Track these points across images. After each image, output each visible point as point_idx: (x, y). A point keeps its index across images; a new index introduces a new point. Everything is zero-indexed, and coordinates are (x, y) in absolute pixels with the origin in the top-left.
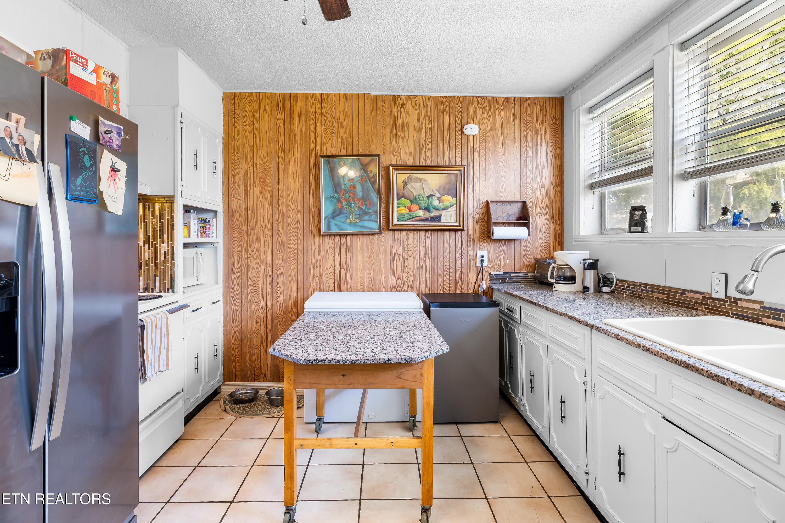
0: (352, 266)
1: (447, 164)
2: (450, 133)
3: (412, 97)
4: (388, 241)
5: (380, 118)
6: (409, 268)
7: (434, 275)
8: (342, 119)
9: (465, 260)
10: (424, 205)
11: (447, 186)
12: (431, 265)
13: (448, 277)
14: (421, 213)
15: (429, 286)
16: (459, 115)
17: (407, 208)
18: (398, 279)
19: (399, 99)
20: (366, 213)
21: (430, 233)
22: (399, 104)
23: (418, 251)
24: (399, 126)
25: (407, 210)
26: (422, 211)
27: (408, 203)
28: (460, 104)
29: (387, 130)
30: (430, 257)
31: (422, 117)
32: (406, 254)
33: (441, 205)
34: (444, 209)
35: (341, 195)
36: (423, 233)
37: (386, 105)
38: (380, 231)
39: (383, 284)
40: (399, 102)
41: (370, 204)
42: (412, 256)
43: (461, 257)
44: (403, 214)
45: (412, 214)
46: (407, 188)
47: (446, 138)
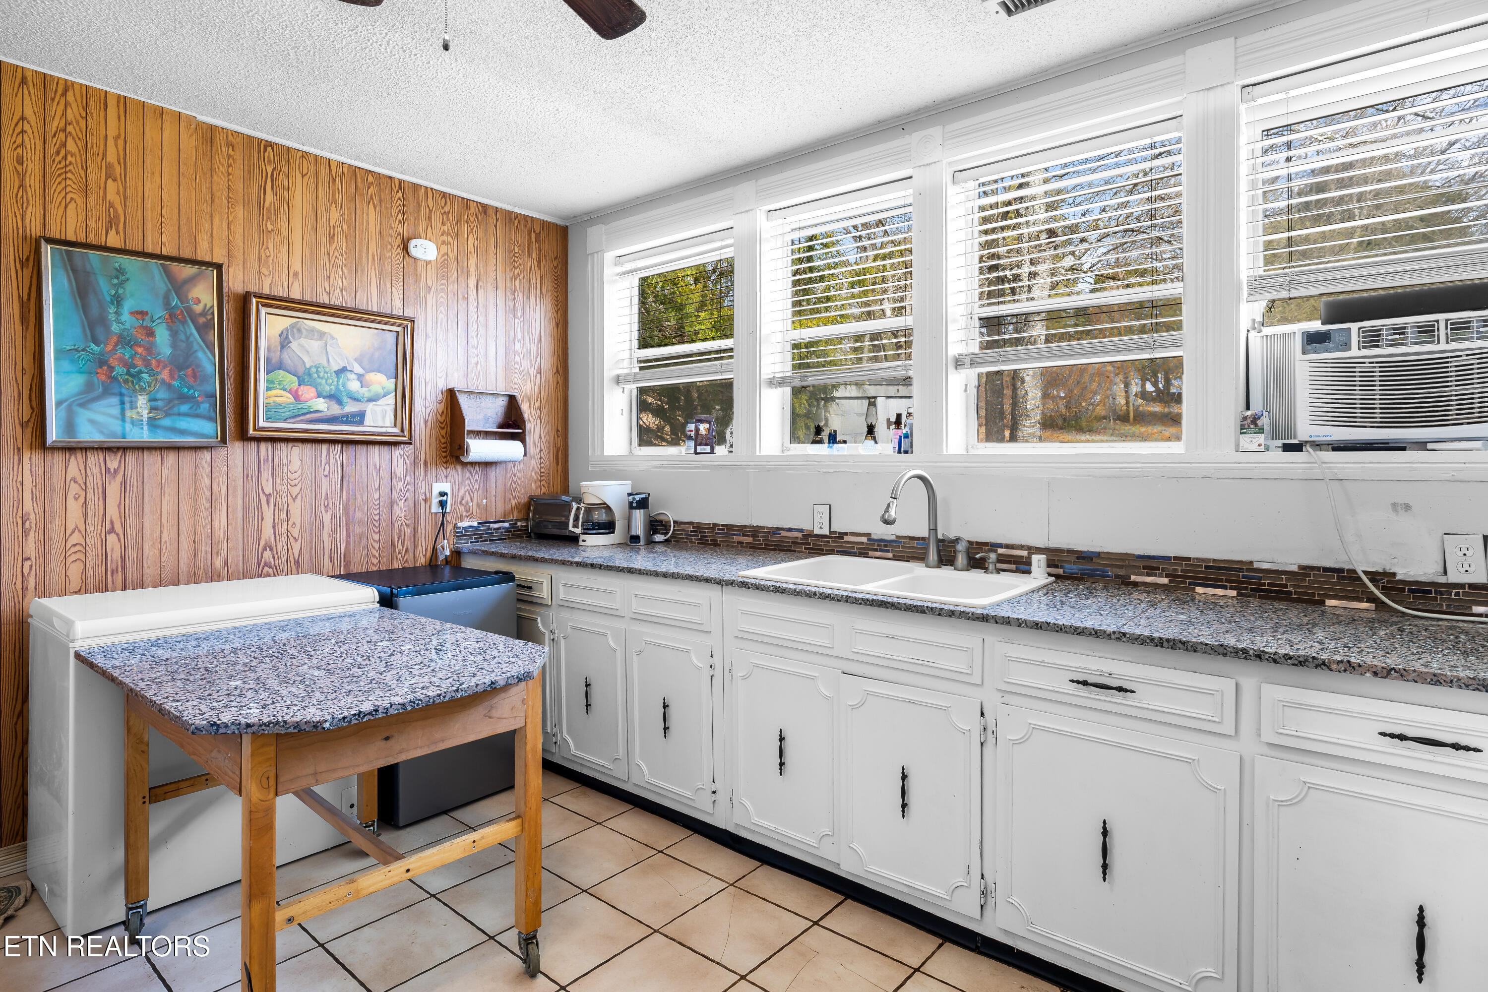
0: (139, 526)
1: (375, 309)
2: (381, 247)
3: (300, 154)
4: (241, 464)
5: (220, 180)
6: (290, 523)
7: (348, 535)
8: (111, 157)
9: (409, 503)
10: (327, 388)
11: (377, 354)
12: (340, 513)
13: (376, 537)
14: (321, 405)
15: (338, 560)
16: (400, 217)
17: (290, 392)
18: (265, 549)
19: (269, 149)
20: (184, 398)
21: (338, 447)
22: (269, 161)
23: (312, 486)
24: (269, 210)
25: (290, 396)
26: (324, 400)
27: (292, 381)
28: (400, 194)
29: (240, 211)
30: (340, 500)
31: (323, 202)
32: (285, 493)
33: (365, 392)
34: (370, 400)
35: (110, 347)
36: (324, 447)
37: (237, 154)
38: (224, 441)
39: (226, 563)
40: (269, 157)
41: (195, 376)
42: (300, 497)
43: (403, 497)
44: (280, 404)
45: (301, 406)
46: (289, 350)
47: (373, 256)
